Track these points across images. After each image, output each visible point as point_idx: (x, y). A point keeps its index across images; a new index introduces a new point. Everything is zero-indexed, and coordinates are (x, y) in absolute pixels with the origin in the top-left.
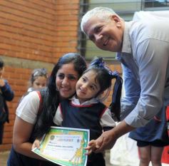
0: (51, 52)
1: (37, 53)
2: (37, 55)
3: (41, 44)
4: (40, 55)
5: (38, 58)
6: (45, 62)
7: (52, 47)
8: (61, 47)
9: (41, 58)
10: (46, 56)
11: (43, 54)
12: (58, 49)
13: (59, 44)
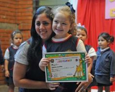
0: (15, 16)
1: (4, 17)
2: (4, 19)
3: (7, 11)
4: (7, 19)
5: (6, 20)
6: (10, 23)
7: (15, 12)
8: (21, 12)
9: (8, 21)
10: (11, 19)
11: (9, 17)
12: (20, 14)
13: (20, 10)
